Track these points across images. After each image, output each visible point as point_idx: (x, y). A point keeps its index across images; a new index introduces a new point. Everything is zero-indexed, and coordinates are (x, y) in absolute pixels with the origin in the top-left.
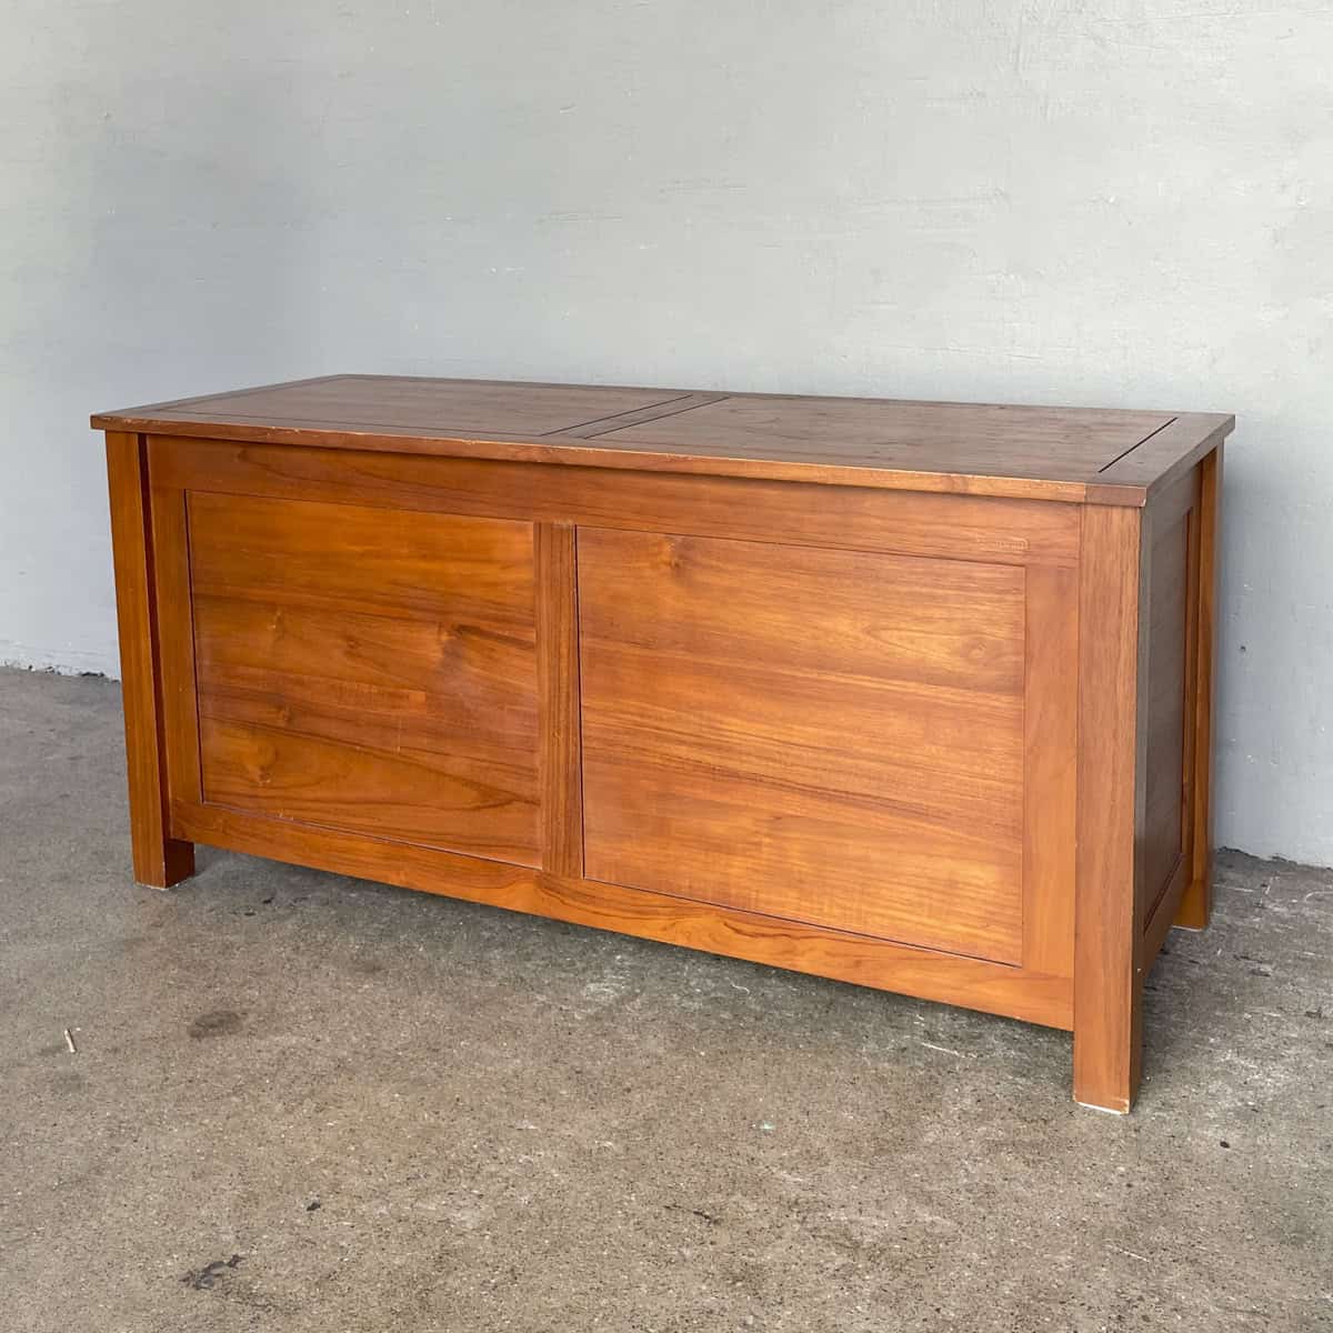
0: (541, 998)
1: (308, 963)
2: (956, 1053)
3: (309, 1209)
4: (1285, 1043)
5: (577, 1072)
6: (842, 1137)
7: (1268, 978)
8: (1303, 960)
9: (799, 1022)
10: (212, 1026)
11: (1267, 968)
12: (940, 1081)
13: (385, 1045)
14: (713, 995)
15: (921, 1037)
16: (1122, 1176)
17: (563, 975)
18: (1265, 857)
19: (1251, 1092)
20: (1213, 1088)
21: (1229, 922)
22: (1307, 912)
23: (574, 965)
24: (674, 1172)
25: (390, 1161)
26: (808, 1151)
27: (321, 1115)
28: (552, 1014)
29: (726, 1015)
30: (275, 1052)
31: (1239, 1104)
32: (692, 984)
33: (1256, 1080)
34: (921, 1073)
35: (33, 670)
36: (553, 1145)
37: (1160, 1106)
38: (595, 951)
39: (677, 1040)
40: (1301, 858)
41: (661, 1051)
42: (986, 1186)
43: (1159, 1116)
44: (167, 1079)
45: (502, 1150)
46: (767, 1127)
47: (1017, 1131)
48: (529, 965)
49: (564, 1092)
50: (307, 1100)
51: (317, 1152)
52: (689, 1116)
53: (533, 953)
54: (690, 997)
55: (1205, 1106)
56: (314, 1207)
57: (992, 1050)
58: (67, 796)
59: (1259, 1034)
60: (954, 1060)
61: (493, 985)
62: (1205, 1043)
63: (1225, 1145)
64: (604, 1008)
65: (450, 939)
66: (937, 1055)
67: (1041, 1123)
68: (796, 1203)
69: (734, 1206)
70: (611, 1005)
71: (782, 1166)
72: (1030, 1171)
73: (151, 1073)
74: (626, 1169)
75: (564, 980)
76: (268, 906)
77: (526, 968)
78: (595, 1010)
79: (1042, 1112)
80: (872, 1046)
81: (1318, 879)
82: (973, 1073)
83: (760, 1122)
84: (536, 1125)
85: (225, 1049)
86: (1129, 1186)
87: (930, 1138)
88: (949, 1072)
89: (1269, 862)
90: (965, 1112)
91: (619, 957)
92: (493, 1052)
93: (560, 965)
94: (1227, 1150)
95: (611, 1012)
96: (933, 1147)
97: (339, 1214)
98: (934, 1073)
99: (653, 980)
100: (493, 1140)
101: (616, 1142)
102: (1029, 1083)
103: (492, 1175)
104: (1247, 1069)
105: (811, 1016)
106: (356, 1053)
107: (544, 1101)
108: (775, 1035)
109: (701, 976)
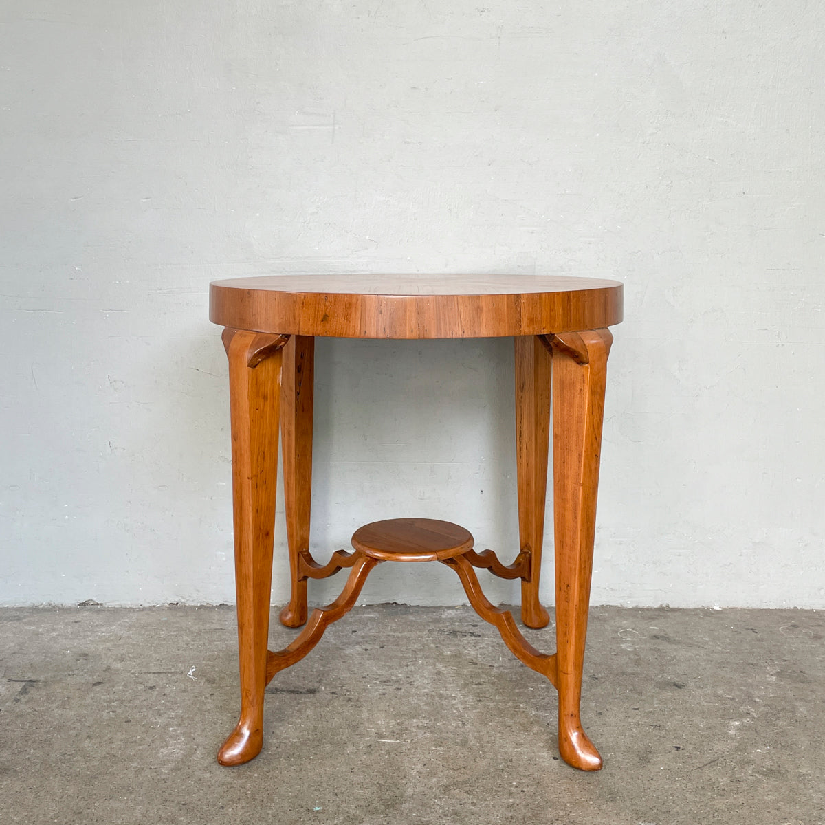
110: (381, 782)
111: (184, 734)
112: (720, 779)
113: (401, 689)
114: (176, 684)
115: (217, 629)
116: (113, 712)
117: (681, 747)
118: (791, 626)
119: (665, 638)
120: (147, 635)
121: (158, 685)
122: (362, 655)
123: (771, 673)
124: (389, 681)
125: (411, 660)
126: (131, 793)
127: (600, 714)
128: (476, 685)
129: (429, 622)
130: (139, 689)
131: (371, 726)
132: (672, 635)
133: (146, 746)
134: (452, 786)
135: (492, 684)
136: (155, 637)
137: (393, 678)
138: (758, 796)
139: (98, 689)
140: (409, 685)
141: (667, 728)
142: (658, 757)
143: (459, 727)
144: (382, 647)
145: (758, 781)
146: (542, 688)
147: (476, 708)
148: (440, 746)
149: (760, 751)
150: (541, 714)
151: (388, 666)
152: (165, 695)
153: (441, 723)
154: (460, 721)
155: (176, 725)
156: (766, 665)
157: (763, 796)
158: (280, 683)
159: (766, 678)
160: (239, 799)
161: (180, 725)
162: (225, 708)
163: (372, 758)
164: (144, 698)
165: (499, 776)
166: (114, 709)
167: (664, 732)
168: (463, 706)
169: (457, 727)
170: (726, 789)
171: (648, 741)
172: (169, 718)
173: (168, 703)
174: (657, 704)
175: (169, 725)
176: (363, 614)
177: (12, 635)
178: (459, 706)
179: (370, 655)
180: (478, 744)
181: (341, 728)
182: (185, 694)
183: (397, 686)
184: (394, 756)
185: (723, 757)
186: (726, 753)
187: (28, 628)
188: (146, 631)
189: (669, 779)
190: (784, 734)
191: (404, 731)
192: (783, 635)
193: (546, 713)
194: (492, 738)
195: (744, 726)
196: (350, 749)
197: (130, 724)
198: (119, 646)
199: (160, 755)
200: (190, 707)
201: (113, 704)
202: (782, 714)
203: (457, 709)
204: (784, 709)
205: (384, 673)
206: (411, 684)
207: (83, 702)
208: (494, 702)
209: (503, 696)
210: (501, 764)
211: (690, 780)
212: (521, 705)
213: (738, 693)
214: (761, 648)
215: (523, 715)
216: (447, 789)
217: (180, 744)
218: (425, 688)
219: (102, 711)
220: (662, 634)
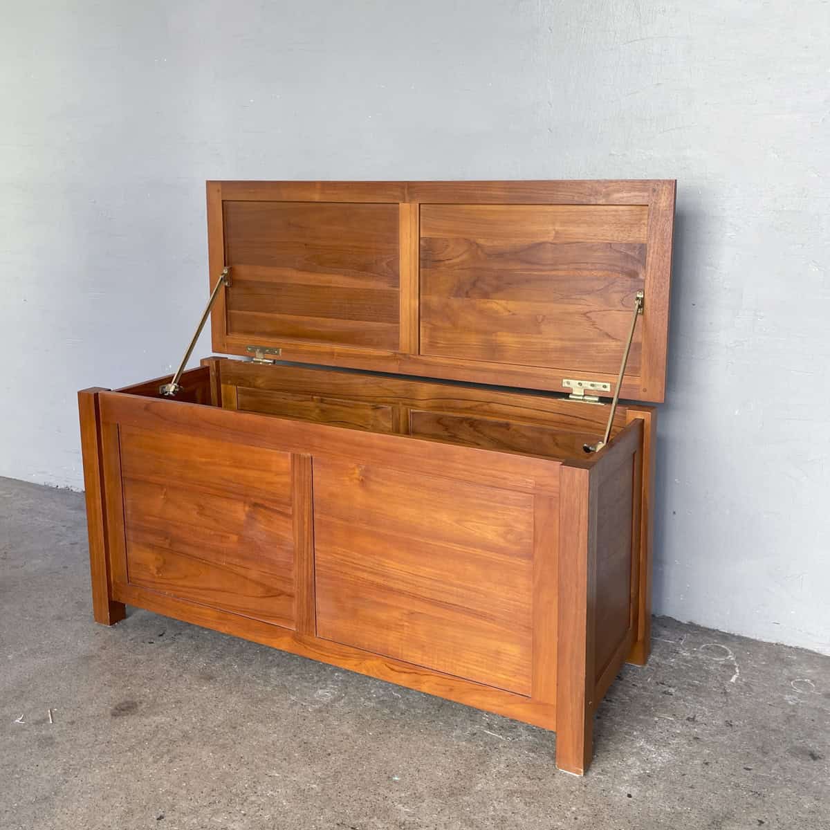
0: (293, 698)
1: (177, 673)
2: (501, 737)
3: (158, 819)
4: (672, 736)
5: (305, 743)
6: (433, 785)
7: (671, 696)
8: (693, 686)
9: (423, 716)
10: (123, 710)
11: (672, 690)
12: (490, 754)
13: (209, 724)
14: (382, 699)
15: (485, 727)
16: (573, 812)
17: (306, 684)
18: (685, 622)
19: (649, 765)
20: (629, 762)
21: (658, 661)
22: (700, 656)
23: (313, 678)
24: (345, 804)
25: (202, 792)
26: (415, 794)
27: (171, 764)
28: (296, 708)
29: (386, 711)
30: (153, 726)
31: (642, 772)
32: (372, 691)
33: (653, 758)
34: (481, 748)
35: (59, 487)
36: (286, 786)
37: (600, 771)
38: (325, 670)
39: (358, 725)
40: (703, 623)
41: (349, 731)
42: (503, 817)
43: (598, 778)
44: (96, 740)
45: (259, 788)
46: (396, 778)
47: (524, 785)
48: (289, 677)
49: (296, 755)
50: (166, 756)
51: (167, 786)
52: (358, 771)
53: (293, 671)
54: (370, 699)
55: (624, 772)
56: (161, 818)
57: (520, 736)
58: (67, 567)
59: (660, 730)
60: (499, 741)
61: (269, 689)
62: (630, 734)
63: (629, 796)
64: (324, 705)
65: (251, 661)
66: (491, 738)
67: (537, 781)
68: (404, 824)
69: (372, 825)
70: (328, 703)
71: (401, 803)
72: (527, 808)
73: (89, 737)
74: (321, 801)
75: (305, 687)
76: (161, 638)
77: (287, 680)
78: (319, 706)
79: (539, 774)
80: (458, 732)
81: (711, 636)
82: (508, 749)
83: (393, 775)
84: (279, 773)
85: (128, 724)
86: (576, 819)
87: (479, 787)
88: (496, 748)
89: (687, 624)
90: (500, 773)
91: (336, 674)
92: (264, 730)
93: (306, 678)
94: (630, 799)
95: (328, 707)
96: (480, 793)
97: (173, 822)
98: (487, 748)
99: (352, 688)
100: (256, 783)
101: (318, 785)
102: (535, 756)
103: (253, 802)
104: (650, 751)
105: (430, 713)
106: (194, 728)
107: (285, 759)
108: (410, 724)
109: (377, 687)
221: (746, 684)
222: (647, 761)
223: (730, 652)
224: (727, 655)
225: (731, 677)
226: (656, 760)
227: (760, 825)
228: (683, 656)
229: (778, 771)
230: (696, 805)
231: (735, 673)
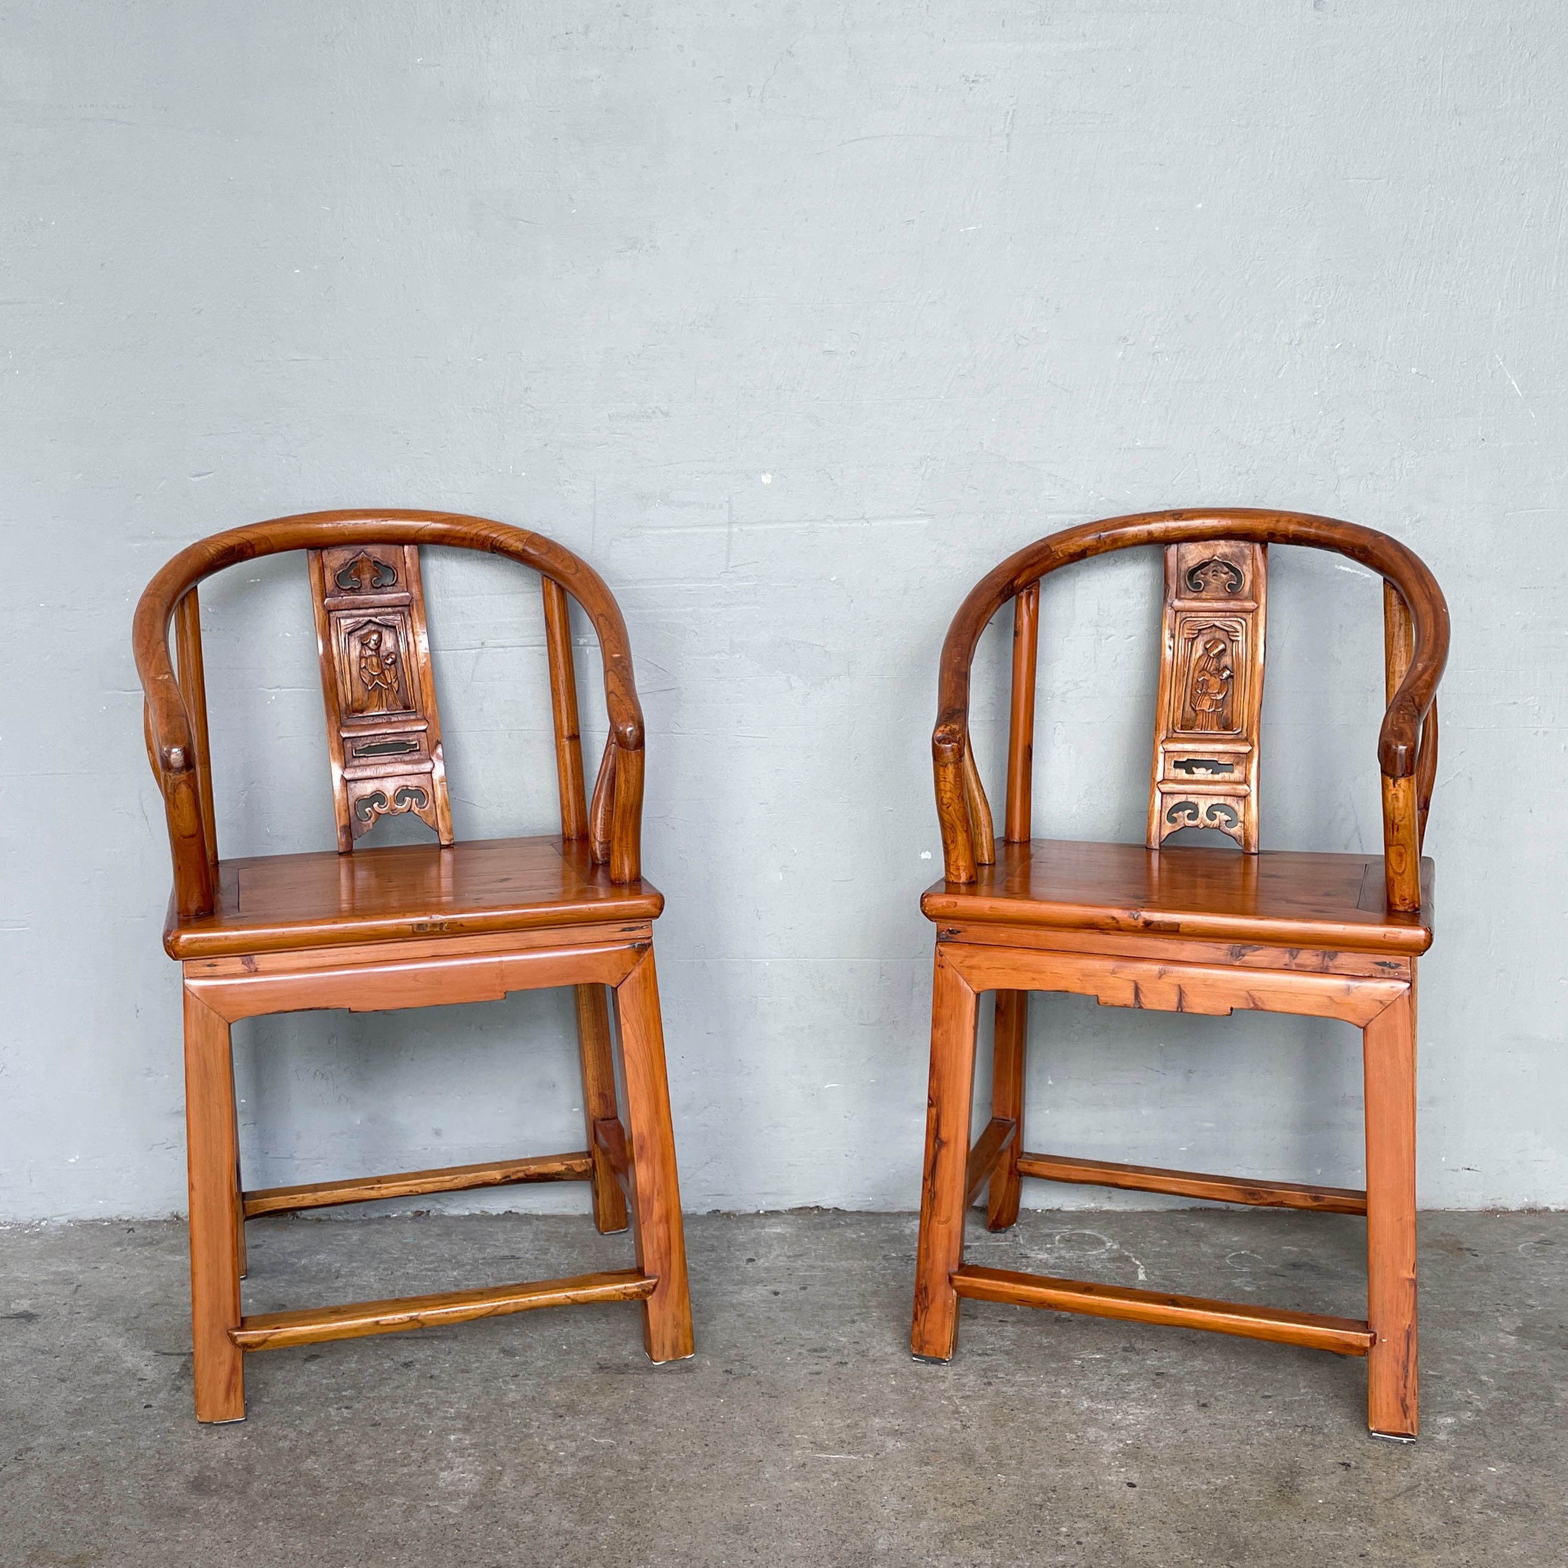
110: (832, 1528)
111: (475, 1446)
112: (1425, 1520)
113: (846, 1363)
114: (448, 1358)
115: (504, 1258)
116: (346, 1408)
117: (1353, 1464)
118: (1538, 1243)
119: (1313, 1268)
120: (384, 1269)
121: (417, 1360)
122: (771, 1302)
123: (1508, 1330)
124: (823, 1350)
125: (858, 1311)
126: (401, 1548)
127: (1204, 1405)
128: (979, 1355)
129: (885, 1241)
130: (386, 1366)
131: (801, 1431)
132: (1322, 1261)
133: (414, 1468)
134: (955, 1533)
135: (1007, 1353)
136: (398, 1273)
137: (830, 1344)
138: (1492, 1548)
139: (313, 1368)
140: (859, 1357)
141: (1326, 1431)
142: (1313, 1481)
143: (956, 1431)
144: (804, 1289)
145: (1493, 1522)
146: (1095, 1359)
147: (982, 1397)
148: (927, 1464)
149: (1494, 1470)
150: (1100, 1406)
151: (818, 1322)
152: (431, 1377)
153: (925, 1424)
154: (957, 1419)
155: (459, 1429)
156: (1498, 1314)
157: (1502, 1547)
158: (631, 1354)
159: (1498, 1338)
160: (589, 1559)
161: (465, 1430)
162: (540, 1400)
163: (809, 1486)
164: (396, 1383)
165: (1035, 1517)
166: (347, 1403)
167: (1320, 1438)
168: (960, 1394)
169: (953, 1430)
170: (1436, 1536)
171: (1293, 1454)
172: (446, 1418)
173: (439, 1392)
174: (1305, 1387)
175: (446, 1431)
176: (763, 1228)
177: (146, 1272)
178: (952, 1392)
179: (783, 1303)
180: (993, 1462)
181: (749, 1434)
182: (467, 1375)
183: (838, 1359)
184: (847, 1482)
185: (1428, 1480)
186: (1433, 1474)
187: (170, 1258)
188: (380, 1263)
189: (1334, 1520)
190: (1535, 1438)
191: (860, 1438)
192: (1525, 1259)
193: (1110, 1404)
194: (1018, 1450)
195: (1463, 1426)
196: (769, 1472)
197: (381, 1429)
198: (337, 1290)
199: (441, 1484)
200: (479, 1398)
201: (344, 1393)
202: (1531, 1403)
203: (949, 1398)
204: (1533, 1394)
205: (812, 1334)
206: (863, 1354)
207: (292, 1390)
208: (1013, 1385)
209: (1029, 1375)
210: (1037, 1495)
211: (1372, 1522)
212: (1063, 1391)
213: (1448, 1366)
214: (1486, 1283)
215: (1067, 1408)
216: (946, 1539)
217: (472, 1463)
218: (888, 1361)
219: (328, 1406)
220: (1306, 1259)
221: (1164, 1278)
222: (1114, 1427)
223: (1105, 1239)
224: (1104, 1243)
225: (1137, 1273)
226: (1128, 1423)
227: (1346, 1469)
228: (1040, 1260)
229: (1310, 1387)
230: (1238, 1470)
231: (1138, 1267)
